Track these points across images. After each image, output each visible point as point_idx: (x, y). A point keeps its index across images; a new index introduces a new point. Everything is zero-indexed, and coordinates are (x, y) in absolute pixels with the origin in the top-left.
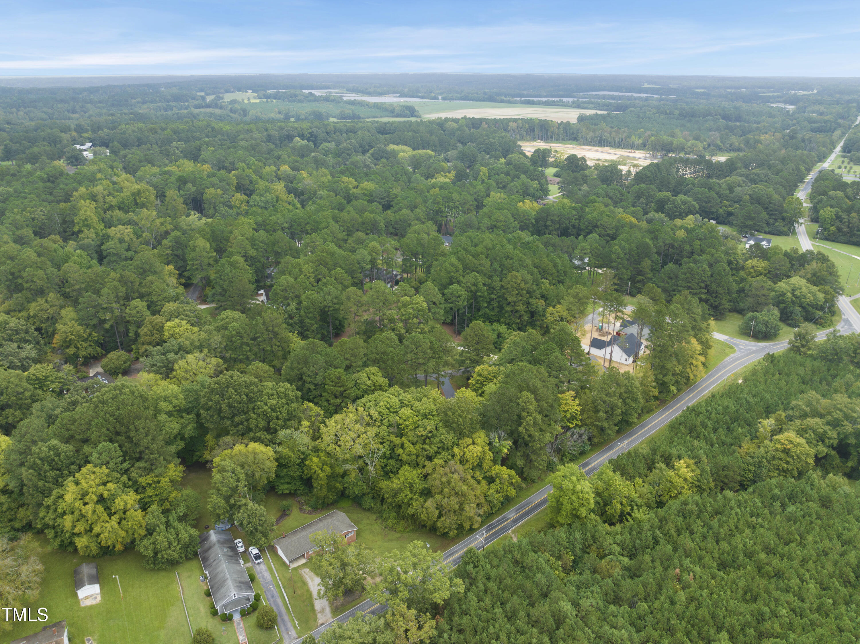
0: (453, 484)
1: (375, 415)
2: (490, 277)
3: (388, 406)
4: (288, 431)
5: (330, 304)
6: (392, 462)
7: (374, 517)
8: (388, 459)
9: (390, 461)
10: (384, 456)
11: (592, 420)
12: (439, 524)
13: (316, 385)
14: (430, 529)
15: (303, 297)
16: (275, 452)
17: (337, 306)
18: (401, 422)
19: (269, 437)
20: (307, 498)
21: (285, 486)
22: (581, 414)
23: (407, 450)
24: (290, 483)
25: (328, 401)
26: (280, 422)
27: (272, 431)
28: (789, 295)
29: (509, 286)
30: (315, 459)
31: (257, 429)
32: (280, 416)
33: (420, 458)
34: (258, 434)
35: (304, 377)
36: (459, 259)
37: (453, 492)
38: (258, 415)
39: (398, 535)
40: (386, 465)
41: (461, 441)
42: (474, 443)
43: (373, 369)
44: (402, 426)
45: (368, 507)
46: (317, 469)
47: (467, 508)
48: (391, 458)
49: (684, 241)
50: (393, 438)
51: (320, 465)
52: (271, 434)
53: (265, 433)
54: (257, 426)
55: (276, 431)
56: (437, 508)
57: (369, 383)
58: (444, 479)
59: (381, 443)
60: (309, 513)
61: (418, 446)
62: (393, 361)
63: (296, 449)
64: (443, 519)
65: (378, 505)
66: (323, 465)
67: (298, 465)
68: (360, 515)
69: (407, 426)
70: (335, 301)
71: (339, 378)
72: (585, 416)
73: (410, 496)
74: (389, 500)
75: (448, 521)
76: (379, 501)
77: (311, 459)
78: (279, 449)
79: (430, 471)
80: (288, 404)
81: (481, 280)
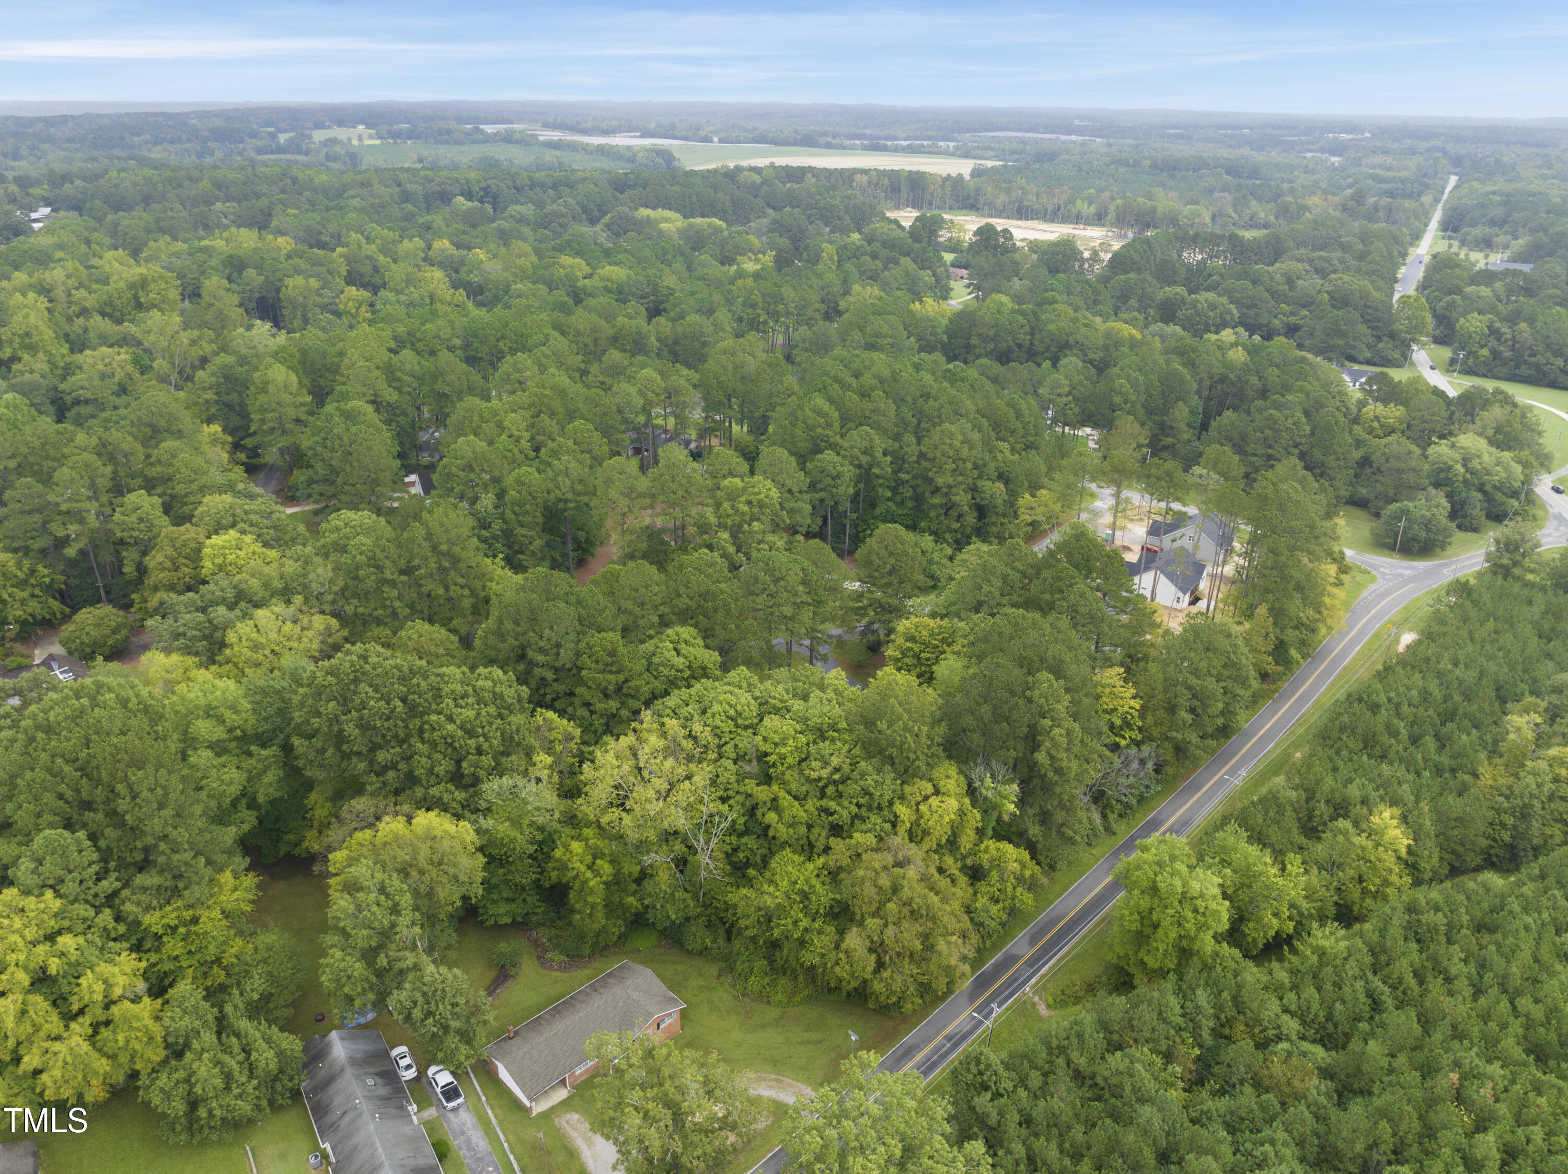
0: (906, 893)
1: (706, 735)
2: (897, 437)
3: (732, 712)
4: (506, 781)
5: (570, 495)
6: (749, 841)
7: (713, 970)
8: (741, 835)
9: (745, 839)
10: (732, 830)
11: (1164, 729)
12: (878, 987)
13: (556, 670)
14: (849, 995)
15: (509, 481)
16: (478, 832)
17: (584, 499)
18: (768, 748)
19: (460, 795)
20: (554, 932)
21: (503, 908)
22: (1142, 716)
23: (786, 815)
24: (512, 900)
25: (587, 705)
26: (487, 761)
27: (466, 781)
28: (1460, 468)
29: (938, 453)
30: (576, 846)
31: (433, 780)
32: (486, 746)
33: (816, 831)
34: (435, 791)
35: (530, 653)
36: (830, 400)
37: (906, 911)
38: (433, 744)
39: (774, 1013)
40: (735, 850)
41: (908, 789)
42: (937, 792)
43: (685, 632)
44: (771, 759)
45: (698, 947)
46: (583, 868)
47: (941, 945)
48: (746, 832)
49: (1246, 368)
50: (750, 785)
51: (589, 859)
52: (466, 787)
53: (451, 787)
54: (431, 771)
55: (476, 781)
56: (870, 950)
57: (679, 661)
58: (884, 881)
59: (724, 800)
60: (563, 968)
61: (811, 805)
62: (728, 612)
63: (526, 822)
64: (886, 974)
65: (721, 941)
66: (595, 857)
67: (530, 857)
68: (680, 968)
69: (783, 757)
70: (579, 487)
71: (612, 653)
72: (1150, 720)
73: (805, 923)
74: (749, 933)
75: (899, 978)
76: (721, 932)
77: (566, 846)
78: (488, 823)
79: (845, 861)
80: (500, 716)
81: (880, 443)
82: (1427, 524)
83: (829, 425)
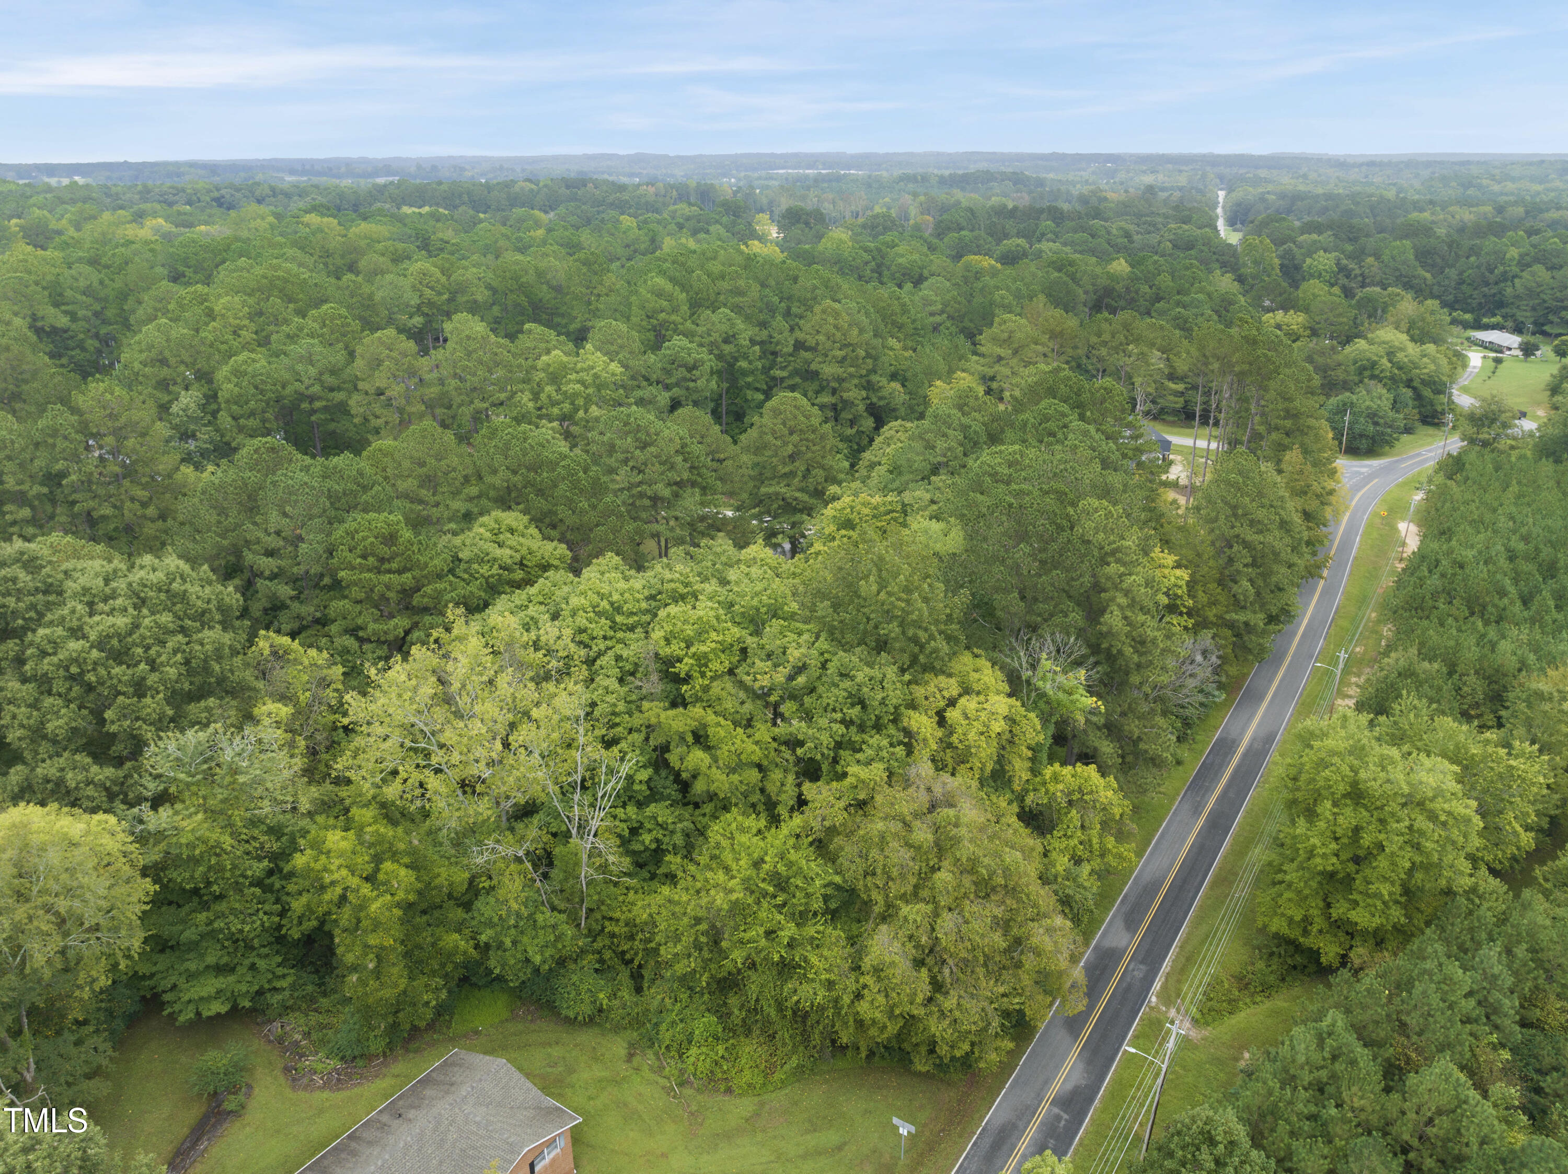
0: (966, 850)
1: (567, 645)
3: (605, 604)
4: (193, 737)
5: (316, 389)
6: (660, 811)
7: (617, 1046)
9: (652, 809)
10: (627, 797)
11: (1221, 609)
12: (937, 1028)
13: (294, 581)
14: (871, 1054)
15: (223, 372)
16: (142, 839)
17: (339, 396)
18: (676, 648)
19: (105, 773)
20: (314, 1018)
21: (210, 985)
22: (1191, 593)
23: (723, 753)
24: (229, 969)
25: (353, 631)
26: (152, 705)
27: (118, 749)
28: (1384, 361)
29: (821, 338)
30: (336, 839)
31: (44, 748)
32: (152, 679)
33: (776, 775)
34: (48, 769)
35: (249, 557)
37: (967, 881)
38: (44, 683)
39: (743, 1107)
40: (634, 831)
41: (919, 692)
42: (967, 691)
44: (682, 668)
45: (586, 1009)
46: (354, 881)
47: (1038, 936)
50: (655, 711)
51: (363, 860)
52: (119, 762)
53: (83, 759)
54: (38, 733)
55: (138, 746)
56: (919, 963)
57: (504, 554)
58: (923, 835)
59: (609, 744)
60: (335, 1082)
61: (763, 732)
63: (238, 816)
64: (949, 1003)
65: (626, 994)
66: (378, 860)
67: (258, 883)
68: (556, 1052)
69: (702, 661)
70: (329, 380)
71: (391, 539)
72: (1202, 597)
73: (789, 931)
74: (680, 968)
75: (973, 1007)
76: (624, 976)
77: (318, 846)
78: (163, 818)
79: (839, 817)
80: (183, 630)
81: (746, 332)
82: (1373, 416)
83: (675, 310)
